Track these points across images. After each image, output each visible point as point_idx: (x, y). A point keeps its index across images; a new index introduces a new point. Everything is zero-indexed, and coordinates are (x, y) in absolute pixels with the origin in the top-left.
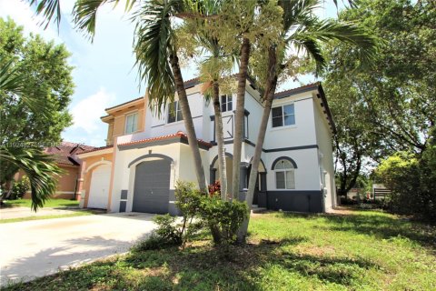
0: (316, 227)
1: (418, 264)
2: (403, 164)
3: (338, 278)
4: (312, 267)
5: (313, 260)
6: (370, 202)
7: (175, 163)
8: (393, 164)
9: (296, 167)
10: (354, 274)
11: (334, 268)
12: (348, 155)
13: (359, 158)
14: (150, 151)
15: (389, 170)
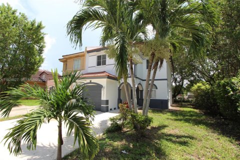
0: (168, 119)
1: (208, 137)
2: (203, 87)
3: (184, 143)
4: (174, 139)
5: (174, 136)
6: (186, 102)
7: (104, 88)
8: (199, 87)
9: (157, 88)
10: (189, 142)
11: (182, 140)
12: (178, 79)
13: (183, 81)
14: (91, 81)
15: (197, 89)
